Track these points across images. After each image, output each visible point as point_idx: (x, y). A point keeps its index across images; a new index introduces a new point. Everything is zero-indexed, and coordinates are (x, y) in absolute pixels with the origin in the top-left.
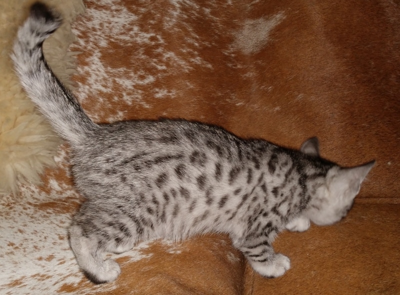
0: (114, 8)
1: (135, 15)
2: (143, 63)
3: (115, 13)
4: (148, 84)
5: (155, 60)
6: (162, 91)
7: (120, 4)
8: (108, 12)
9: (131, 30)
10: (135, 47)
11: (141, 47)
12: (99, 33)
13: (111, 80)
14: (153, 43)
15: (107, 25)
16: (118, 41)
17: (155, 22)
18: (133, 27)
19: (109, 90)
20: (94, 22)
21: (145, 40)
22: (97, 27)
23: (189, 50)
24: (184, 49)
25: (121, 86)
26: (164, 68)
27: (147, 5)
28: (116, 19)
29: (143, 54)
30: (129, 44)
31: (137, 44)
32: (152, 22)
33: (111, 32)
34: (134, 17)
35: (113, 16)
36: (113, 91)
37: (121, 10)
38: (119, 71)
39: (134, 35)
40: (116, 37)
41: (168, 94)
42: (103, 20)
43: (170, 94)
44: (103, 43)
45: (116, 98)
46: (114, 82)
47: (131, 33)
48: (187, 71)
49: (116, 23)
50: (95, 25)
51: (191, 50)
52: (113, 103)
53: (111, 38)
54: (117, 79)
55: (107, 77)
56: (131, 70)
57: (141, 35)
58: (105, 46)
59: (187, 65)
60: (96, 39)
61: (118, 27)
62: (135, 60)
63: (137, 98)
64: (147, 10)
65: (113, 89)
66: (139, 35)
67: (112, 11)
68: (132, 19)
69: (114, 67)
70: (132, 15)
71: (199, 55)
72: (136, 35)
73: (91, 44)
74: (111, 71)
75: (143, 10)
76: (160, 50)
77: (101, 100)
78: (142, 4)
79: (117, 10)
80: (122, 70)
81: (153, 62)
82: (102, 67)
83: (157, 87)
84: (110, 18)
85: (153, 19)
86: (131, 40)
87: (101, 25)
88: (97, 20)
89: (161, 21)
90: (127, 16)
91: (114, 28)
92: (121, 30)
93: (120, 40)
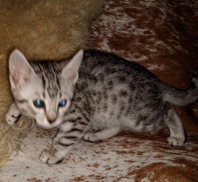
0: (118, 14)
1: (134, 18)
2: (138, 48)
3: (118, 17)
4: (142, 61)
5: (147, 45)
6: (153, 65)
7: (122, 12)
8: (114, 17)
9: (130, 27)
10: (132, 38)
11: (137, 37)
12: (107, 29)
14: (147, 35)
15: (113, 24)
16: (120, 34)
17: (149, 22)
18: (131, 26)
20: (103, 22)
21: (140, 33)
22: (106, 25)
23: (173, 40)
24: (170, 39)
26: (155, 50)
27: (142, 12)
28: (119, 21)
29: (139, 42)
30: (128, 36)
31: (134, 36)
32: (146, 22)
33: (115, 29)
34: (132, 20)
35: (117, 19)
37: (123, 15)
38: (121, 52)
39: (131, 30)
40: (119, 31)
41: (158, 68)
42: (110, 21)
43: (160, 68)
44: (110, 35)
47: (130, 29)
48: (172, 53)
49: (119, 23)
50: (104, 24)
51: (174, 41)
53: (116, 32)
56: (129, 52)
57: (138, 30)
58: (111, 37)
59: (172, 50)
60: (105, 32)
61: (120, 26)
62: (132, 46)
64: (143, 15)
66: (136, 30)
67: (116, 16)
68: (131, 21)
70: (131, 18)
71: (180, 44)
72: (134, 30)
73: (102, 35)
74: (115, 52)
75: (139, 15)
76: (152, 39)
78: (139, 11)
79: (120, 15)
81: (147, 47)
82: (109, 49)
83: (150, 63)
84: (114, 20)
85: (148, 20)
86: (130, 33)
87: (108, 24)
88: (106, 21)
89: (153, 22)
90: (127, 19)
91: (117, 26)
92: (123, 27)
93: (122, 34)
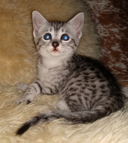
4: (125, 30)
9: (110, 7)
10: (114, 14)
11: (117, 14)
12: (94, 11)
13: (107, 30)
15: (97, 7)
16: (105, 13)
19: (108, 35)
21: (117, 11)
25: (113, 32)
28: (100, 4)
29: (119, 17)
30: (111, 13)
31: (114, 12)
34: (109, 2)
35: (99, 2)
36: (110, 35)
38: (110, 26)
39: (111, 9)
40: (102, 11)
44: (98, 15)
45: (112, 38)
46: (109, 31)
49: (101, 5)
50: (91, 8)
52: (112, 40)
54: (110, 29)
55: (105, 29)
56: (115, 24)
57: (115, 9)
60: (94, 14)
61: (102, 7)
62: (116, 19)
63: (123, 36)
65: (109, 34)
69: (107, 24)
72: (113, 9)
73: (93, 16)
74: (106, 27)
77: (105, 40)
80: (111, 25)
82: (102, 26)
84: (97, 4)
86: (111, 11)
87: (94, 7)
88: (92, 5)
90: (105, 1)
91: (100, 8)
92: (105, 7)
93: (106, 12)
